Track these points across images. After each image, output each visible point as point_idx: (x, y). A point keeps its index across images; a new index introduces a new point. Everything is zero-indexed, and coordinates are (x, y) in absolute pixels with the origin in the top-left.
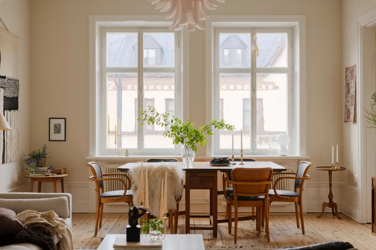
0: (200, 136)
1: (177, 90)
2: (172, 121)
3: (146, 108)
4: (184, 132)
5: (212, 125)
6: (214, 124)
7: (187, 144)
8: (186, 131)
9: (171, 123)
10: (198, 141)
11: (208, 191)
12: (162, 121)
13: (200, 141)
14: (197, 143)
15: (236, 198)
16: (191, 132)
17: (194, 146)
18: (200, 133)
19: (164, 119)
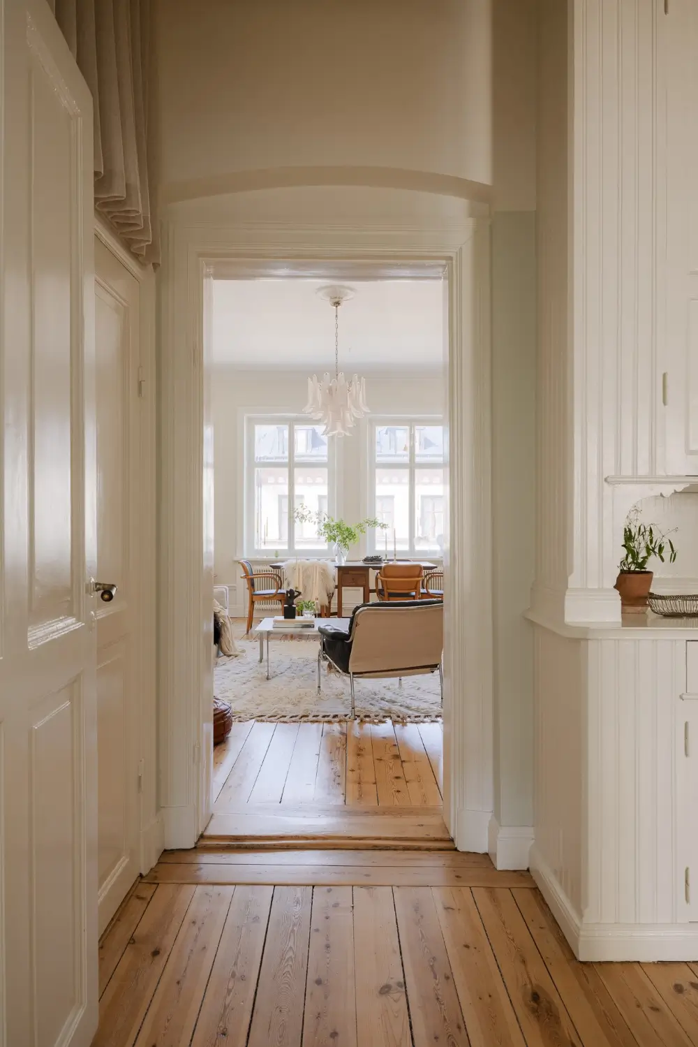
0: (352, 534)
1: (331, 485)
2: (325, 519)
3: (297, 505)
4: (336, 530)
6: (367, 522)
7: (339, 543)
10: (351, 539)
11: (362, 589)
12: (314, 519)
14: (349, 541)
15: (386, 594)
16: (344, 530)
17: (347, 544)
18: (353, 531)
19: (316, 517)
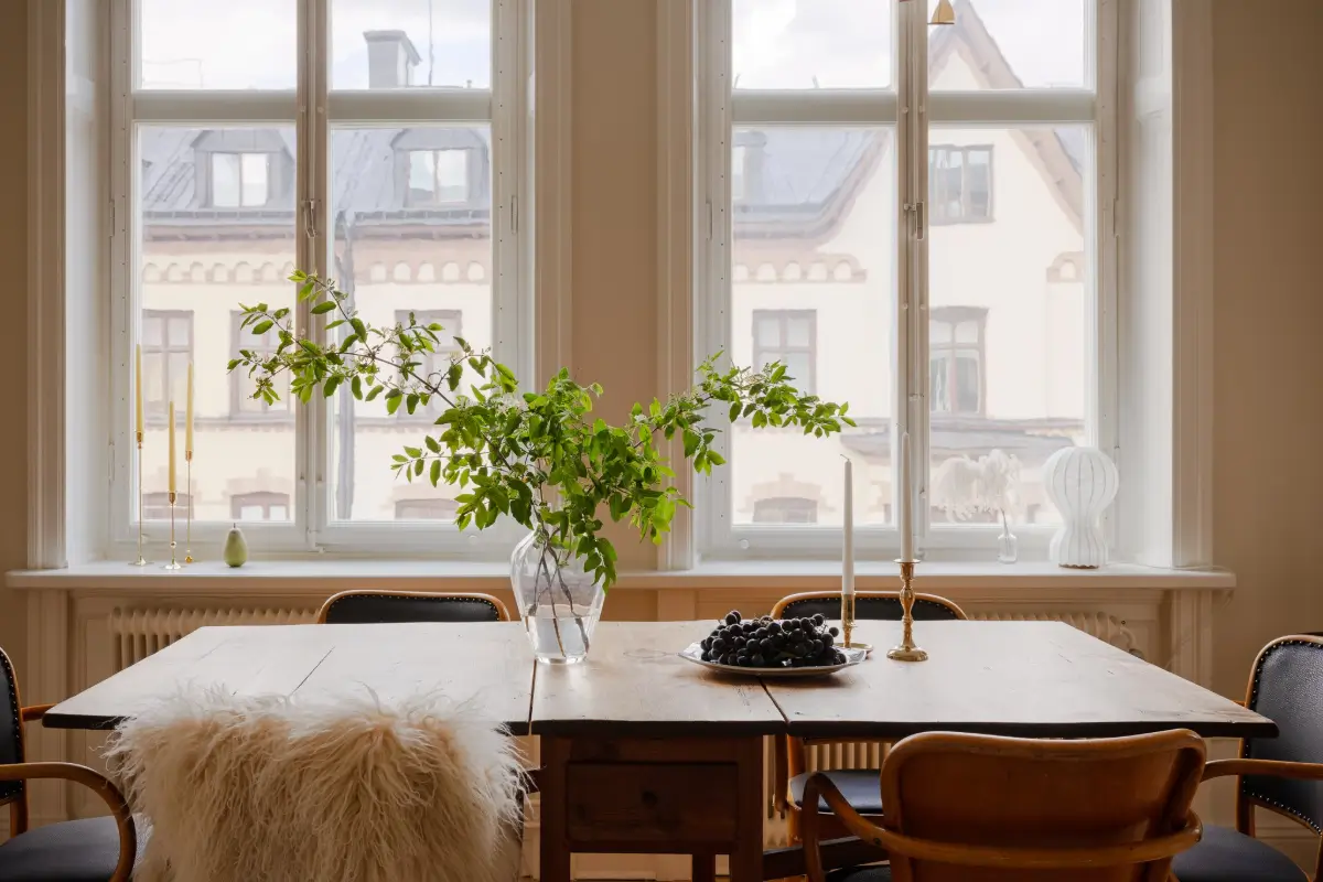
0: (632, 471)
2: (454, 376)
4: (530, 446)
5: (715, 402)
6: (722, 395)
7: (550, 529)
8: (547, 438)
9: (445, 387)
10: (625, 506)
12: (388, 374)
13: (635, 506)
14: (616, 518)
16: (580, 447)
17: (603, 544)
18: (638, 452)
19: (401, 362)
